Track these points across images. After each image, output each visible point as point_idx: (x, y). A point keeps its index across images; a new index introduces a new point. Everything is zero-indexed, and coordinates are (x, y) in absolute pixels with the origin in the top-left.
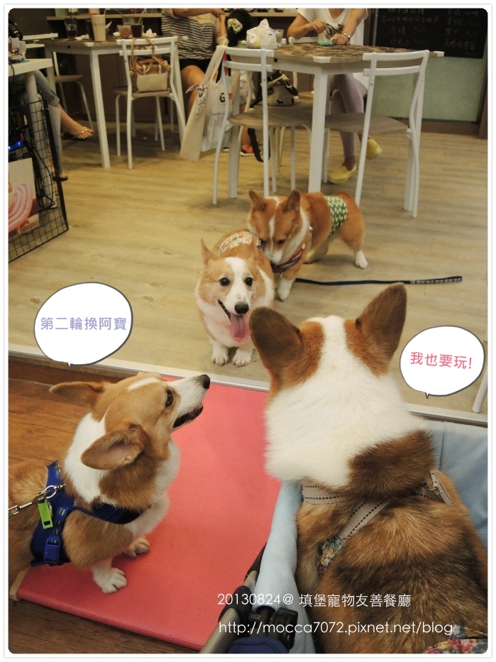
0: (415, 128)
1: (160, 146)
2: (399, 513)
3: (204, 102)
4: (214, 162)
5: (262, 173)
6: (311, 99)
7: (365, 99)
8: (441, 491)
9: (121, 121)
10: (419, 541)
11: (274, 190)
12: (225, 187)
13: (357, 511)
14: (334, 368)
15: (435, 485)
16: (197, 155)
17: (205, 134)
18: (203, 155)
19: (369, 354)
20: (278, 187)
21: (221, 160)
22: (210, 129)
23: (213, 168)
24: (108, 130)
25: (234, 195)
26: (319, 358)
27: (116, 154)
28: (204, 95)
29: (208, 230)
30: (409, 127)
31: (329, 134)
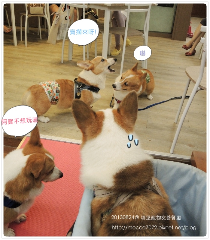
0: (146, 34)
1: (40, 38)
2: (137, 198)
3: (59, 19)
4: (62, 45)
5: (83, 51)
6: (104, 20)
7: (126, 22)
8: (156, 187)
9: (22, 26)
10: (143, 212)
11: (88, 58)
12: (67, 56)
13: (119, 197)
14: (109, 131)
15: (154, 184)
16: (55, 41)
17: (58, 33)
18: (57, 42)
19: (125, 124)
20: (89, 57)
21: (65, 44)
22: (61, 31)
23: (62, 48)
24: (16, 30)
25: (71, 59)
26: (102, 126)
27: (20, 40)
28: (58, 17)
29: (59, 74)
30: (143, 34)
31: (111, 35)
